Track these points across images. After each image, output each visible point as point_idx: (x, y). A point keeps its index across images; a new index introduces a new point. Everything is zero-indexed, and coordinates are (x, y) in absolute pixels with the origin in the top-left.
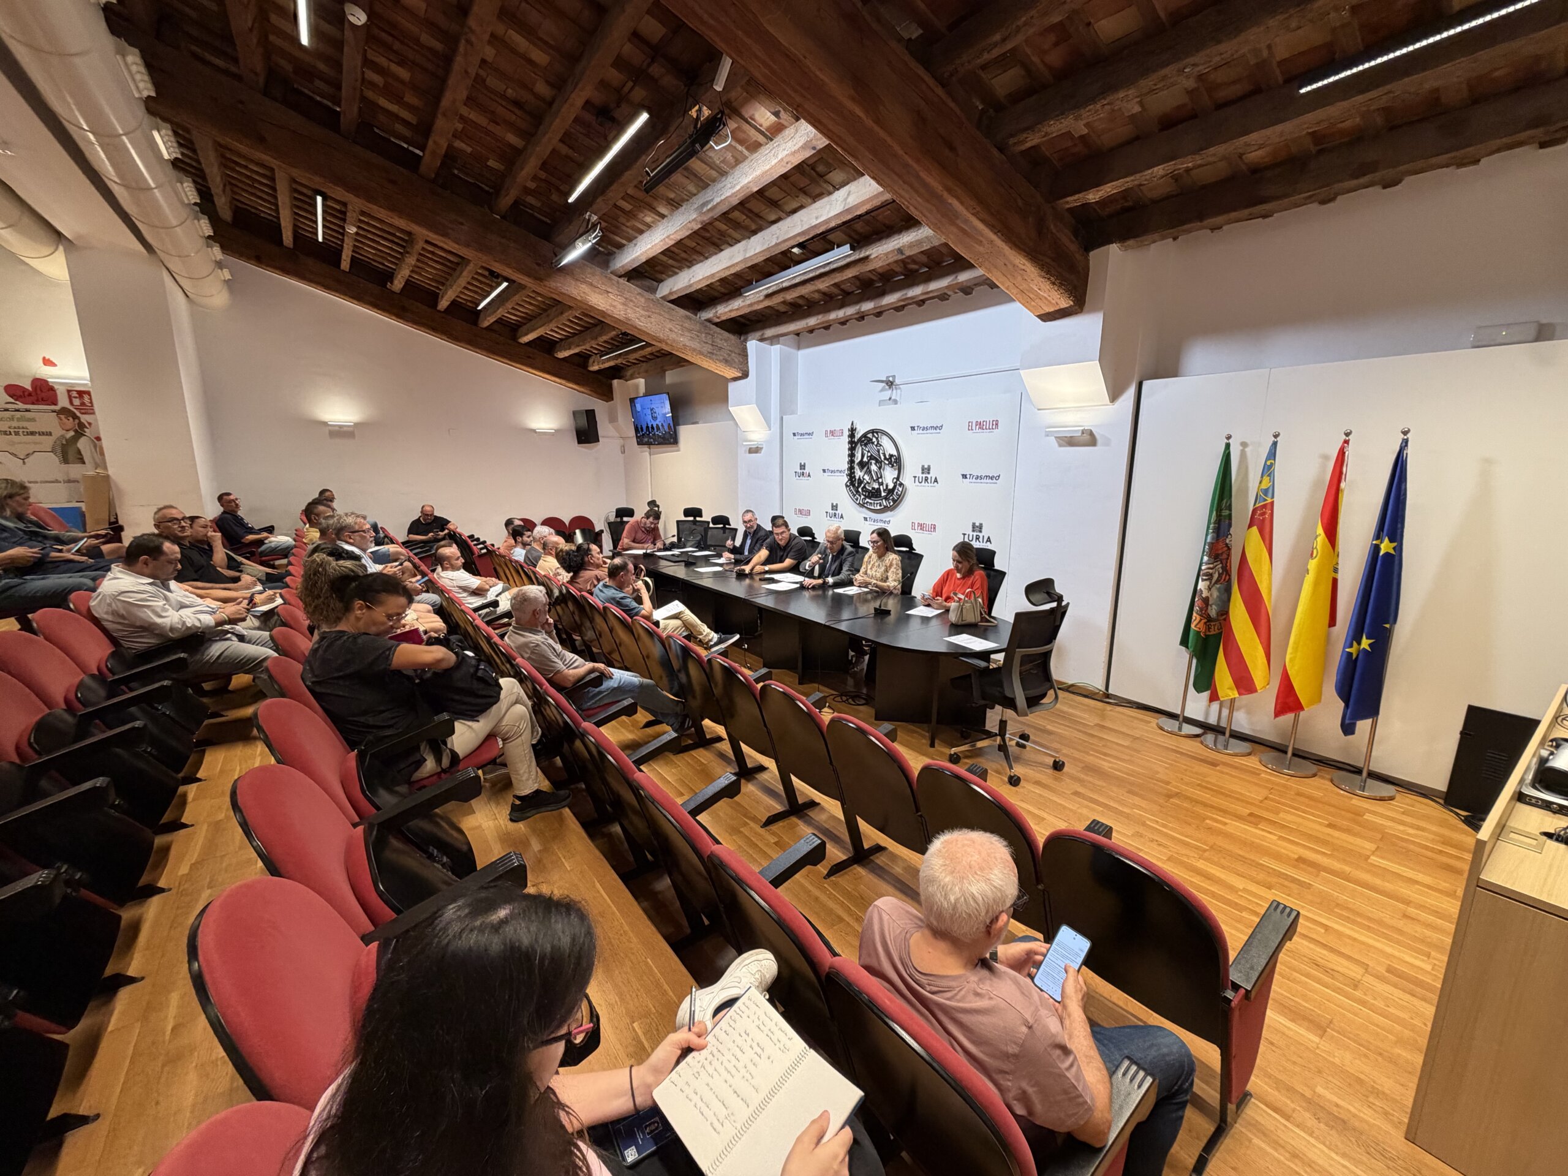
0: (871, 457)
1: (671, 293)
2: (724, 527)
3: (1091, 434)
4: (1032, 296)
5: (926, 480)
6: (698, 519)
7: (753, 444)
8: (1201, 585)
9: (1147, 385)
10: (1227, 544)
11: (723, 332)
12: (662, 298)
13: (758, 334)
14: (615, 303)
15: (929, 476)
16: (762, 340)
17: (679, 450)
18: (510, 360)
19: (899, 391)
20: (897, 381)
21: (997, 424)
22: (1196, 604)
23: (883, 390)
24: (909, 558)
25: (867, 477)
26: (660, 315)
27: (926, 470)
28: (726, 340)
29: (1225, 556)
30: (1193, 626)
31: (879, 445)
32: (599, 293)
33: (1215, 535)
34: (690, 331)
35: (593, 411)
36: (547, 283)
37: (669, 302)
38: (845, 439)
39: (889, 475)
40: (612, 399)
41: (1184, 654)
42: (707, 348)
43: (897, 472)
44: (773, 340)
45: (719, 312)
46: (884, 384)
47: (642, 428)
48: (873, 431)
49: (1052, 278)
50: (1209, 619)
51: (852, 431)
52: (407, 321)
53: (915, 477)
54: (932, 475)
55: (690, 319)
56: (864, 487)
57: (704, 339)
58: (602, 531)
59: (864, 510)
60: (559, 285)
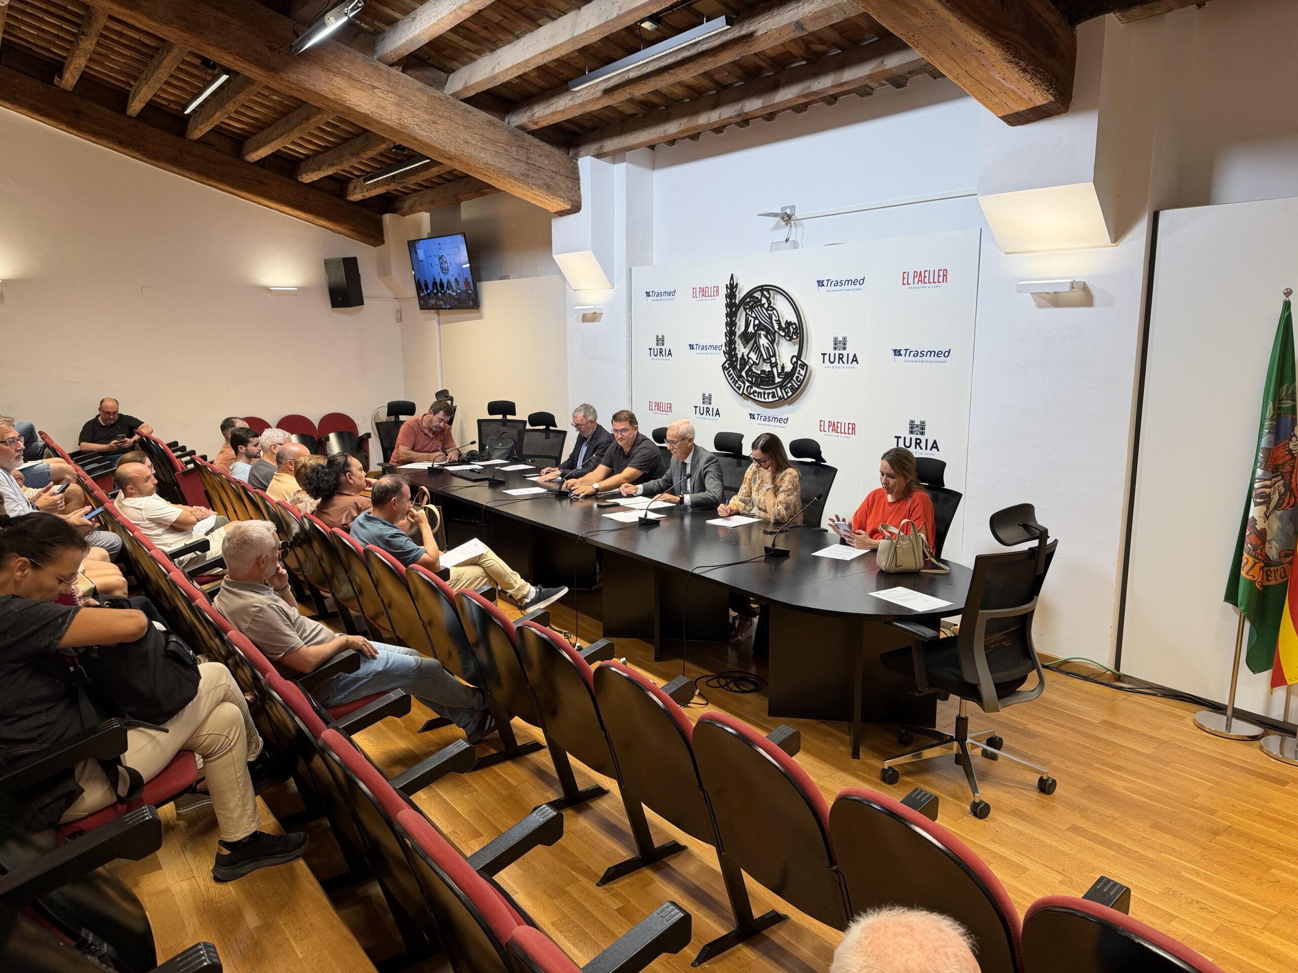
0: (760, 327)
1: (466, 89)
2: (547, 430)
3: (1085, 288)
4: (993, 88)
5: (841, 358)
6: (509, 417)
7: (589, 309)
8: (1254, 512)
9: (1165, 217)
10: (1290, 451)
11: (542, 144)
12: (452, 95)
13: (594, 147)
14: (383, 104)
15: (845, 353)
16: (599, 155)
17: (481, 318)
18: (232, 186)
19: (800, 229)
20: (798, 215)
21: (944, 275)
22: (1247, 540)
23: (776, 227)
24: (816, 473)
25: (753, 356)
26: (451, 119)
27: (840, 344)
28: (547, 157)
29: (1287, 468)
30: (1243, 573)
31: (771, 308)
32: (361, 89)
33: (1272, 437)
34: (494, 142)
35: (355, 259)
36: (283, 75)
37: (463, 100)
38: (722, 300)
39: (786, 352)
40: (383, 242)
41: (1230, 617)
42: (520, 168)
43: (797, 347)
44: (617, 156)
45: (537, 115)
46: (778, 219)
47: (426, 285)
48: (762, 289)
49: (1022, 63)
50: (1267, 563)
51: (732, 288)
52: (84, 132)
53: (824, 354)
54: (850, 350)
55: (494, 125)
56: (750, 369)
57: (514, 154)
58: (368, 435)
59: (750, 403)
60: (302, 77)
